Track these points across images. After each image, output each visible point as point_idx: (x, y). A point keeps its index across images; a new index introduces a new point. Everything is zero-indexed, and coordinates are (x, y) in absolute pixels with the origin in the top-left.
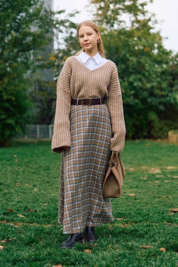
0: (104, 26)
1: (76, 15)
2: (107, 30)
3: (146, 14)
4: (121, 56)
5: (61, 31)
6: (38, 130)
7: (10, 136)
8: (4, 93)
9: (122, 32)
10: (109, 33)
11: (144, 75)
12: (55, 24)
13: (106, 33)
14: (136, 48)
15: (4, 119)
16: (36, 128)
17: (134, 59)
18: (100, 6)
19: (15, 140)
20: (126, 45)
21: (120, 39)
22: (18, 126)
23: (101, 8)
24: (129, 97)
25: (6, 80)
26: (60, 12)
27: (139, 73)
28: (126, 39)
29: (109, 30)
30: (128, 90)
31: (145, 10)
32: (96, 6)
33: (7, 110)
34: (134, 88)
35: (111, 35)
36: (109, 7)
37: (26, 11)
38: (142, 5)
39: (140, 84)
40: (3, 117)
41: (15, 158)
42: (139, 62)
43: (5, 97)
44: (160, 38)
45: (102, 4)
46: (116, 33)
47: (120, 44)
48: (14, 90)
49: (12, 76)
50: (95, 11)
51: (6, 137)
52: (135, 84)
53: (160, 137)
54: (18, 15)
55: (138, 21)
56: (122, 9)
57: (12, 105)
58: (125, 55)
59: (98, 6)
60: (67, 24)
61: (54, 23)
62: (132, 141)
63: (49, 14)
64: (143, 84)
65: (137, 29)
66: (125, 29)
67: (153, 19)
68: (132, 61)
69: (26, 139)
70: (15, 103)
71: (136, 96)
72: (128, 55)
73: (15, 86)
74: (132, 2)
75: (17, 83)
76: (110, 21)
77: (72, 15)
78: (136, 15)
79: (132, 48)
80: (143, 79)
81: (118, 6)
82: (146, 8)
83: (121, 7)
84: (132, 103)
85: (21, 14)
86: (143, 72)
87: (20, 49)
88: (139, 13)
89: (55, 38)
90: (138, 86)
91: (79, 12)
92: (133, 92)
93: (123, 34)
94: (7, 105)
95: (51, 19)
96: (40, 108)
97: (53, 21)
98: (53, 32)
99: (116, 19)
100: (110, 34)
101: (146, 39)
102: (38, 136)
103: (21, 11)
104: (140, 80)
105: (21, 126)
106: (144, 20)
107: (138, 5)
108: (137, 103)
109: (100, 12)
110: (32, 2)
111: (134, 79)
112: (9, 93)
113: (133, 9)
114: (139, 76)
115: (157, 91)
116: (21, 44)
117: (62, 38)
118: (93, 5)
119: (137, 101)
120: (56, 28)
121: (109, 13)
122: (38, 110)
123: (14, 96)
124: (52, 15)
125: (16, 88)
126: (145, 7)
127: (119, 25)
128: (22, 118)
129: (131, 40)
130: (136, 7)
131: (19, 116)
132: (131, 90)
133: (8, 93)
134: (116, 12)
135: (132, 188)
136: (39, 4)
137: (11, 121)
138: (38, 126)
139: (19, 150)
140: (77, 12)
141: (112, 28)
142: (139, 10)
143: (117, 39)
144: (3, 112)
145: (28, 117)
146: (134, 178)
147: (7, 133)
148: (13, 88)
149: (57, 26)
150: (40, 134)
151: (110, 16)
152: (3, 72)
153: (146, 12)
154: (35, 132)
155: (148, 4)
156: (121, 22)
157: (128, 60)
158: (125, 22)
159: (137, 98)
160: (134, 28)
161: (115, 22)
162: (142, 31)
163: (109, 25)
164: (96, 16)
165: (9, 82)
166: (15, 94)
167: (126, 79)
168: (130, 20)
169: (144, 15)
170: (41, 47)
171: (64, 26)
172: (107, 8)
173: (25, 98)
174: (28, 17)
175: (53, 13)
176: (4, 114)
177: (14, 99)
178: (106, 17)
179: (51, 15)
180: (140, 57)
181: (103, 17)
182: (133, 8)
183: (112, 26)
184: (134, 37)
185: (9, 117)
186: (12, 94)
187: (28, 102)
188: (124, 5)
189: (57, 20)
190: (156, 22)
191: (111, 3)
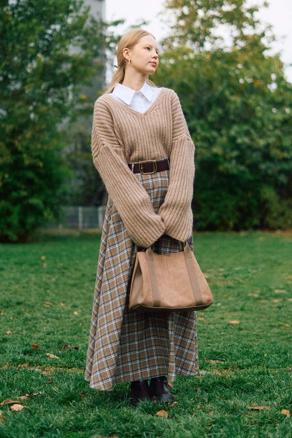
0: (189, 45)
2: (192, 52)
3: (257, 25)
4: (217, 94)
6: (80, 215)
7: (35, 226)
8: (25, 156)
9: (218, 55)
10: (196, 56)
11: (254, 126)
12: (109, 43)
13: (192, 56)
14: (241, 81)
15: (25, 198)
16: (77, 212)
17: (237, 100)
18: (183, 13)
19: (43, 231)
20: (225, 76)
21: (215, 66)
22: (48, 209)
23: (183, 16)
24: (230, 160)
25: (28, 134)
26: (116, 23)
27: (246, 121)
28: (225, 66)
29: (196, 52)
30: (228, 150)
31: (255, 19)
32: (175, 13)
33: (30, 182)
34: (238, 147)
35: (199, 60)
36: (197, 14)
37: (62, 21)
38: (251, 11)
39: (247, 140)
40: (24, 193)
41: (43, 261)
42: (245, 105)
43: (27, 162)
44: (281, 66)
45: (186, 10)
46: (208, 57)
47: (216, 75)
48: (42, 149)
49: (38, 128)
50: (174, 21)
51: (28, 227)
52: (239, 141)
53: (280, 228)
54: (48, 27)
55: (243, 37)
56: (218, 17)
57: (38, 174)
58: (222, 93)
59: (178, 12)
61: (107, 40)
62: (234, 234)
63: (99, 26)
64: (252, 140)
65: (243, 50)
66: (222, 50)
67: (268, 34)
68: (234, 102)
69: (61, 230)
70: (43, 171)
71: (240, 159)
72: (227, 93)
73: (43, 143)
74: (234, 7)
75: (47, 138)
76: (198, 37)
78: (240, 27)
79: (233, 82)
80: (252, 131)
81: (211, 12)
82: (257, 16)
83: (216, 13)
84: (235, 171)
85: (53, 27)
86: (253, 120)
87: (52, 82)
88: (245, 24)
89: (108, 65)
90: (244, 143)
91: (148, 22)
92: (235, 153)
93: (219, 59)
94: (30, 174)
95: (101, 35)
96: (84, 179)
97: (105, 37)
98: (105, 56)
99: (207, 34)
100: (198, 58)
101: (257, 67)
102: (80, 225)
103: (53, 22)
104: (247, 133)
105: (52, 209)
106: (255, 35)
107: (243, 10)
108: (243, 172)
109: (182, 23)
110: (71, 7)
111: (238, 133)
112: (34, 154)
113: (235, 18)
114: (246, 127)
115: (275, 152)
116: (53, 75)
118: (170, 11)
119: (242, 168)
120: (110, 49)
121: (197, 24)
122: (81, 182)
123: (41, 160)
124: (104, 27)
125: (45, 147)
126: (255, 14)
127: (213, 43)
128: (54, 195)
129: (232, 68)
130: (241, 14)
131: (49, 192)
132: (232, 150)
133: (30, 155)
134: (208, 23)
135: (235, 310)
136: (82, 10)
137: (35, 201)
138: (80, 209)
139: (49, 247)
140: (145, 23)
141: (201, 49)
142: (246, 19)
143: (209, 67)
144: (23, 187)
145: (65, 194)
146: (238, 295)
147: (30, 220)
148: (39, 146)
149: (112, 45)
150: (84, 222)
151: (199, 28)
152: (24, 120)
153: (258, 22)
154: (75, 218)
155: (259, 9)
156: (216, 38)
157: (227, 100)
158: (222, 39)
159: (242, 163)
160: (238, 48)
161: (207, 38)
162: (251, 54)
163: (197, 44)
164: (174, 30)
165: (33, 137)
166: (43, 156)
167: (224, 132)
168: (231, 36)
169: (254, 26)
170: (86, 79)
172: (193, 15)
173: (60, 163)
174: (65, 31)
175: (104, 25)
176: (25, 190)
177: (41, 164)
178: (191, 31)
179: (101, 28)
180: (246, 95)
181: (186, 31)
182: (236, 16)
183: (202, 45)
184: (237, 62)
185: (33, 193)
186: (39, 157)
187: (63, 169)
188: (221, 11)
189: (111, 35)
190: (274, 38)
191: (200, 7)
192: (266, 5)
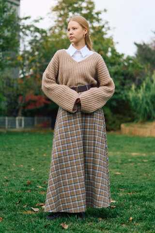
1: (40, 21)
3: (101, 21)
5: (27, 35)
12: (22, 29)
18: (60, 13)
23: (61, 16)
26: (26, 18)
31: (99, 18)
36: (68, 15)
38: (97, 14)
45: (62, 12)
50: (56, 18)
60: (32, 29)
61: (21, 27)
63: (17, 19)
67: (106, 26)
77: (36, 21)
82: (100, 16)
89: (21, 41)
91: (43, 18)
95: (18, 24)
97: (20, 26)
98: (20, 36)
106: (99, 27)
107: (93, 13)
109: (60, 19)
117: (27, 41)
118: (54, 12)
120: (23, 32)
130: (92, 15)
140: (41, 19)
142: (95, 18)
149: (24, 30)
153: (101, 19)
155: (102, 13)
162: (97, 36)
164: (57, 23)
169: (99, 22)
171: (29, 30)
172: (66, 15)
175: (20, 19)
179: (18, 21)
181: (63, 23)
182: (90, 16)
188: (81, 13)
189: (23, 25)
190: (109, 28)
191: (70, 11)
192: (105, 10)
